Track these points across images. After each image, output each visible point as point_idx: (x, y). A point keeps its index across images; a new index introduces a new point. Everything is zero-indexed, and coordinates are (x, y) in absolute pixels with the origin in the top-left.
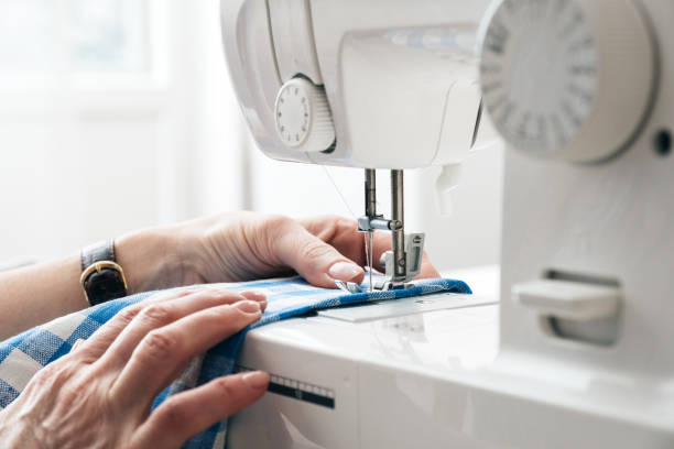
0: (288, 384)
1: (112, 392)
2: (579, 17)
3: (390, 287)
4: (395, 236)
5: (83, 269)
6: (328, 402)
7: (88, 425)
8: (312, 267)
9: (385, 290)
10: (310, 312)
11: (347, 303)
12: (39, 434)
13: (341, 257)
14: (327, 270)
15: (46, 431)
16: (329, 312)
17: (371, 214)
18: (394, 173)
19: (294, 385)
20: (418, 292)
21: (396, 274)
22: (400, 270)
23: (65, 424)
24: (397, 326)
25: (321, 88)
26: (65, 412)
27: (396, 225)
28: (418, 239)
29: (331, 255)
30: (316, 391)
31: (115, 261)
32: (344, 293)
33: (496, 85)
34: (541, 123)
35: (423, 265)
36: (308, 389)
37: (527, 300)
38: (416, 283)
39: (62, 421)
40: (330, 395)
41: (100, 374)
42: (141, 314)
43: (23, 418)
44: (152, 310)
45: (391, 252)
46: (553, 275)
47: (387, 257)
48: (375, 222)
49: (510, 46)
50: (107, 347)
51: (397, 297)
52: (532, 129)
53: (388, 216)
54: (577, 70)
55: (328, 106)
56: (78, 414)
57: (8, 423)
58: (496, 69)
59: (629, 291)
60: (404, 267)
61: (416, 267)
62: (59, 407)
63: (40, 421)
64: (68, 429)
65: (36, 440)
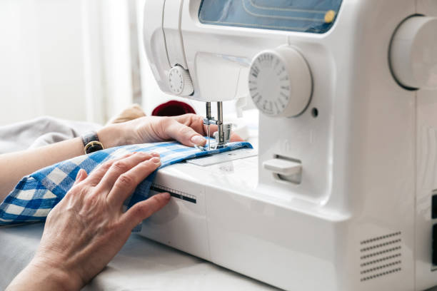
0: (177, 193)
1: (108, 200)
2: (283, 69)
3: (218, 147)
4: (219, 127)
5: (85, 145)
6: (194, 201)
7: (99, 214)
8: (184, 138)
9: (215, 149)
10: (184, 161)
11: (199, 156)
12: (78, 217)
13: (196, 133)
14: (190, 139)
15: (81, 216)
16: (193, 161)
17: (209, 118)
18: (219, 103)
19: (179, 193)
20: (229, 149)
21: (220, 142)
22: (222, 140)
23: (90, 213)
24: (221, 168)
25: (188, 71)
26: (88, 208)
27: (220, 123)
28: (229, 126)
29: (191, 132)
30: (188, 196)
31: (98, 140)
32: (198, 150)
33: (255, 89)
34: (271, 104)
35: (231, 136)
36: (185, 195)
37: (267, 167)
38: (228, 144)
39: (88, 212)
40: (194, 198)
41: (100, 192)
42: (113, 165)
43: (70, 210)
44: (118, 164)
45: (217, 132)
46: (278, 157)
47: (216, 134)
48: (210, 121)
49: (259, 75)
50: (100, 180)
51: (221, 152)
52: (268, 106)
53: (216, 118)
54: (283, 88)
55: (191, 79)
56: (95, 209)
57: (62, 212)
58: (254, 83)
59: (304, 164)
60: (223, 138)
61: (228, 138)
62: (85, 206)
63: (78, 212)
64: (91, 216)
65: (78, 221)
